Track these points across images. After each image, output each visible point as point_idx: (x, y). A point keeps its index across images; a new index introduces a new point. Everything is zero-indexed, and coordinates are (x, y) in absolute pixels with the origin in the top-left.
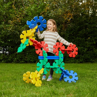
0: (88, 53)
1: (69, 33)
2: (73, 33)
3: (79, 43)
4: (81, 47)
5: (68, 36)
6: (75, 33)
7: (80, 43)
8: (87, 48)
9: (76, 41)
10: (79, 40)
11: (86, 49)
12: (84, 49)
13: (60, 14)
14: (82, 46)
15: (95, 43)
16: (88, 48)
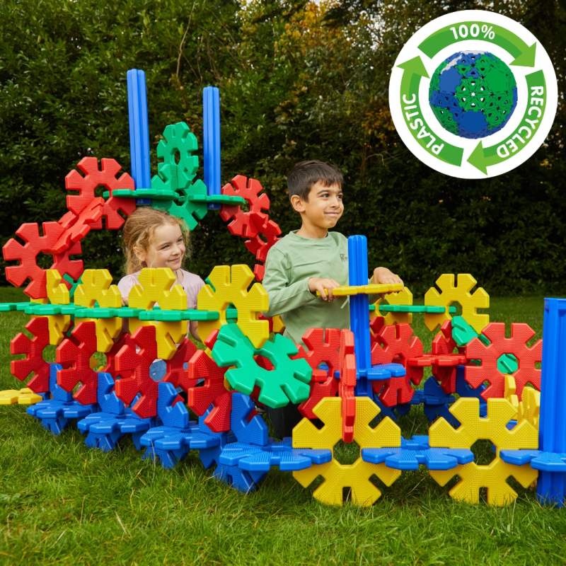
0: (453, 262)
1: (382, 183)
2: (395, 185)
3: (421, 222)
4: (426, 237)
5: (380, 197)
6: (404, 184)
7: (425, 224)
8: (449, 241)
9: (409, 217)
10: (420, 211)
11: (444, 246)
12: (438, 247)
13: (348, 112)
14: (434, 236)
15: (482, 222)
16: (452, 241)
